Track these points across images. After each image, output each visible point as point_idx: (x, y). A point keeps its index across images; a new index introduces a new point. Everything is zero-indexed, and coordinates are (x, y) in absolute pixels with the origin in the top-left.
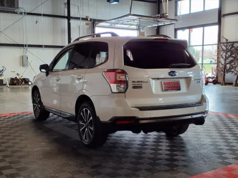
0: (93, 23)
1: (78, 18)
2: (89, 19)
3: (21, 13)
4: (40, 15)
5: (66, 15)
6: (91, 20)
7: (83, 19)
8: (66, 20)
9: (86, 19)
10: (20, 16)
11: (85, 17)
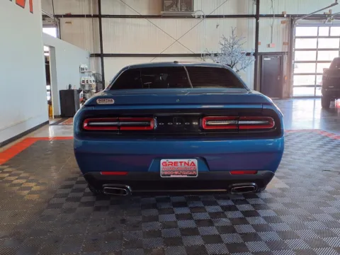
0: (292, 20)
1: (271, 16)
2: (285, 16)
3: (199, 17)
4: (221, 16)
5: (255, 13)
6: (288, 16)
7: (277, 16)
8: (255, 20)
9: (282, 16)
10: (198, 20)
11: (280, 13)
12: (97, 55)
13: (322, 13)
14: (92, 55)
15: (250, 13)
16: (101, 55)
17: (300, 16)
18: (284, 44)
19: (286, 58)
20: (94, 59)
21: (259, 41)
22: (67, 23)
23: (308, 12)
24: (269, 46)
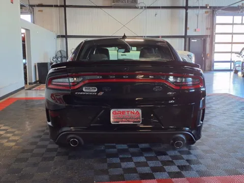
0: (213, 10)
1: (197, 7)
2: (208, 7)
3: (142, 8)
4: (159, 7)
5: (185, 5)
6: (210, 7)
7: (202, 7)
8: (184, 10)
10: (141, 10)
11: (204, 5)
12: (62, 36)
13: (236, 5)
14: (58, 37)
15: (181, 5)
16: (66, 37)
17: (219, 8)
18: (207, 29)
19: (208, 40)
20: (60, 40)
21: (188, 26)
22: (39, 11)
23: (226, 4)
24: (195, 30)
